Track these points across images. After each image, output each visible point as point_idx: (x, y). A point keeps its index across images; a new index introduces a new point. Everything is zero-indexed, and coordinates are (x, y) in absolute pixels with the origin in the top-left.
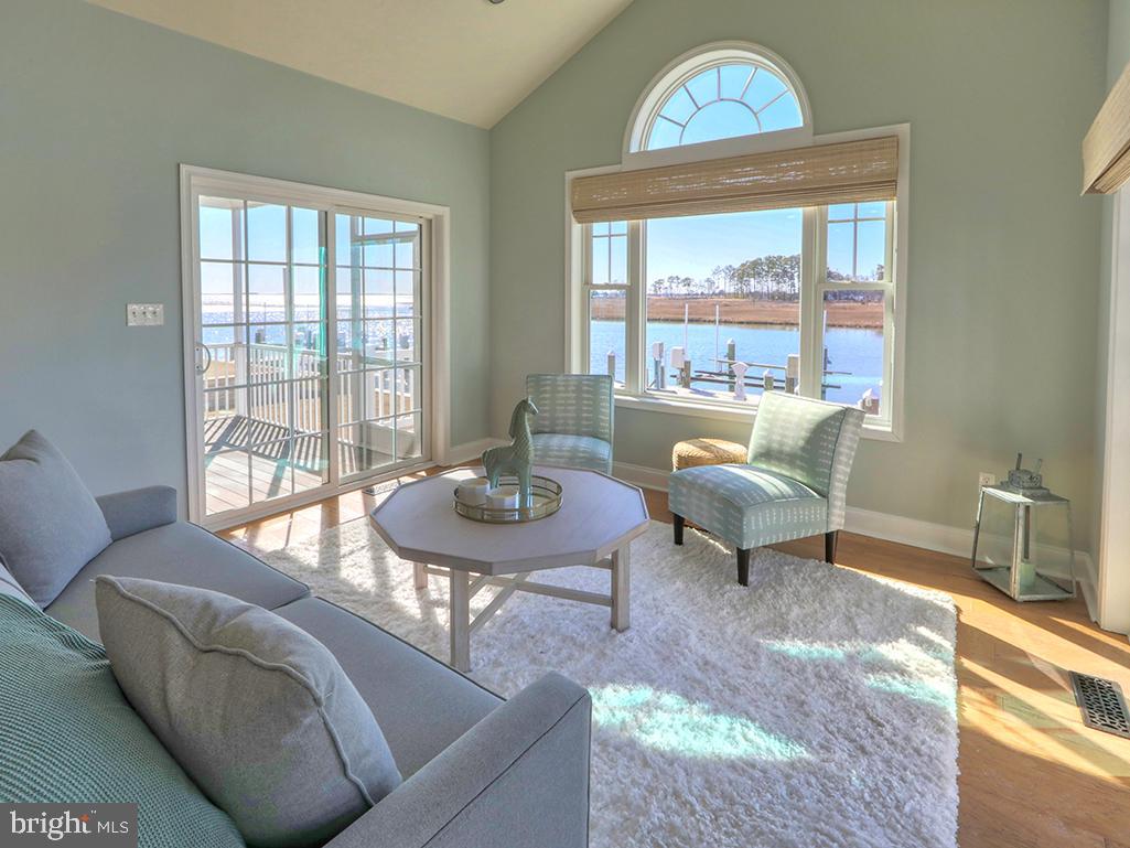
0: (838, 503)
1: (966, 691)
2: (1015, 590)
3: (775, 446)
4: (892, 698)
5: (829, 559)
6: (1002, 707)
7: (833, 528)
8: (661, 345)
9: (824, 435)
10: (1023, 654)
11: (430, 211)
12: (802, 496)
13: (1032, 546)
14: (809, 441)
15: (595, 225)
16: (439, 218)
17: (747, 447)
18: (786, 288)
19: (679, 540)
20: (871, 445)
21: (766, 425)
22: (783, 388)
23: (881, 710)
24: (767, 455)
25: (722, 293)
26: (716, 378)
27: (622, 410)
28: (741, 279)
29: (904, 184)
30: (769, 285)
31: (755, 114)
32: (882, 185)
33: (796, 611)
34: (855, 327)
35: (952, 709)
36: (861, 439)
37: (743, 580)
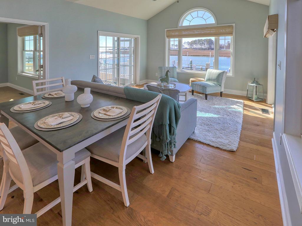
0: (223, 87)
1: (244, 111)
2: (254, 99)
3: (211, 78)
4: (233, 111)
5: (221, 96)
6: (250, 112)
7: (222, 91)
8: (174, 61)
9: (220, 76)
10: (254, 107)
11: (136, 36)
12: (216, 86)
13: (257, 93)
14: (217, 77)
15: (171, 39)
16: (138, 38)
17: (205, 79)
18: (203, 47)
19: (193, 94)
20: (228, 78)
21: (209, 75)
22: (205, 70)
23: (231, 112)
24: (209, 80)
25: (186, 48)
26: (188, 68)
27: (178, 73)
28: (191, 45)
29: (234, 33)
30: (199, 46)
31: (205, 20)
32: (230, 34)
33: (216, 103)
34: (222, 56)
35: (242, 112)
36: (226, 77)
37: (206, 99)
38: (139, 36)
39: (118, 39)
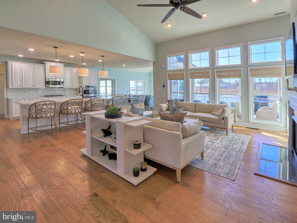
38: (146, 81)
39: (137, 82)
